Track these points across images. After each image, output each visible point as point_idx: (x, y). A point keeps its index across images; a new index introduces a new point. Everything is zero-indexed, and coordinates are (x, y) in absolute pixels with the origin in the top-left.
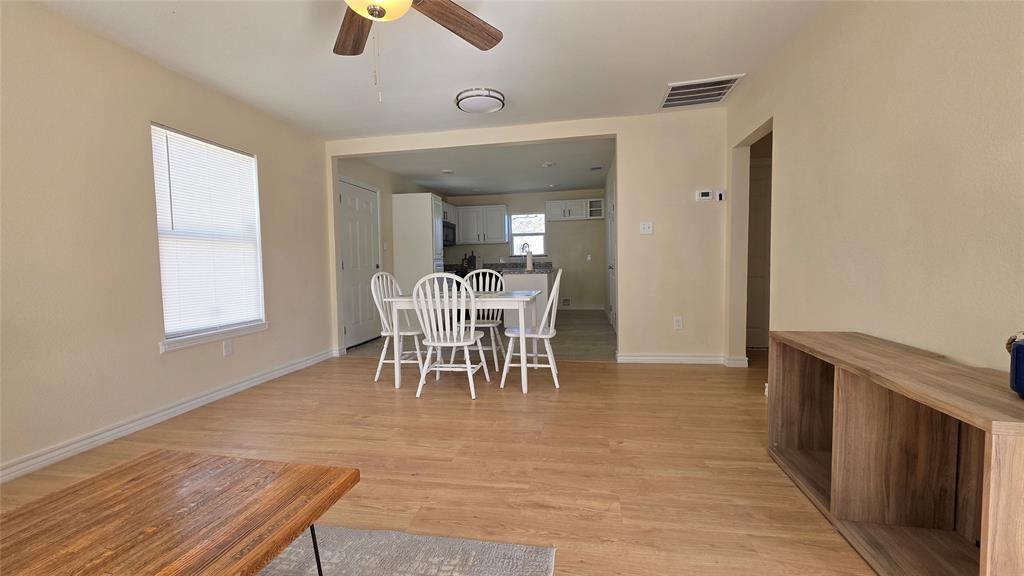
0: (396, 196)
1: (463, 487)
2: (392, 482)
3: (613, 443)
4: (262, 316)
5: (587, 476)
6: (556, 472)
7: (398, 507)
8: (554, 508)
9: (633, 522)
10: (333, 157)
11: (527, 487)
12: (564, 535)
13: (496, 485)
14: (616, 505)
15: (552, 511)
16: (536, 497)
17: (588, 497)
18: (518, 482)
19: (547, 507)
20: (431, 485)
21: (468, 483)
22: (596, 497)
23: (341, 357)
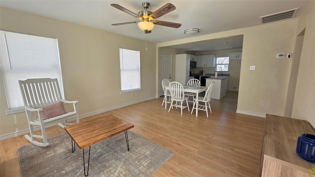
0: (177, 55)
1: (165, 135)
2: (152, 130)
3: (210, 136)
4: (140, 87)
5: (195, 142)
6: (188, 138)
7: (150, 135)
8: (181, 146)
9: (198, 155)
10: (158, 48)
11: (178, 139)
12: (179, 151)
13: (172, 137)
14: (197, 150)
15: (180, 146)
16: (179, 142)
17: (191, 146)
18: (177, 138)
19: (179, 145)
20: (159, 133)
21: (166, 135)
22: (193, 147)
23: (158, 98)
